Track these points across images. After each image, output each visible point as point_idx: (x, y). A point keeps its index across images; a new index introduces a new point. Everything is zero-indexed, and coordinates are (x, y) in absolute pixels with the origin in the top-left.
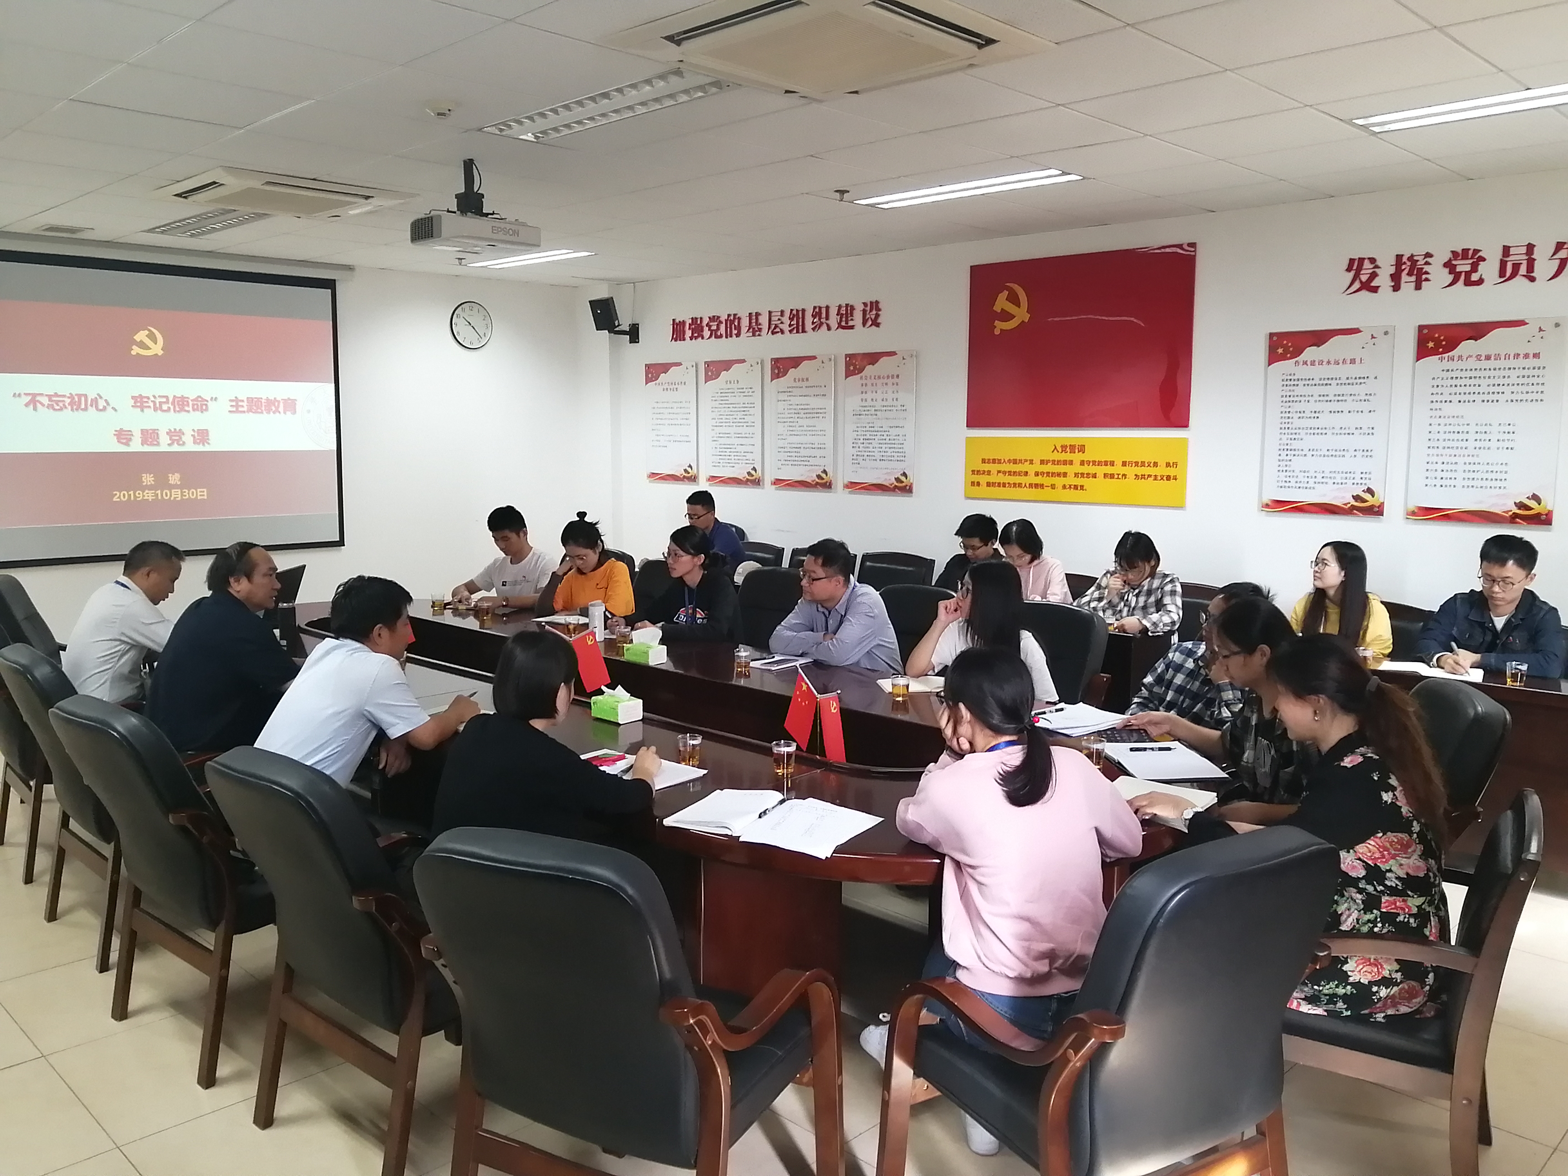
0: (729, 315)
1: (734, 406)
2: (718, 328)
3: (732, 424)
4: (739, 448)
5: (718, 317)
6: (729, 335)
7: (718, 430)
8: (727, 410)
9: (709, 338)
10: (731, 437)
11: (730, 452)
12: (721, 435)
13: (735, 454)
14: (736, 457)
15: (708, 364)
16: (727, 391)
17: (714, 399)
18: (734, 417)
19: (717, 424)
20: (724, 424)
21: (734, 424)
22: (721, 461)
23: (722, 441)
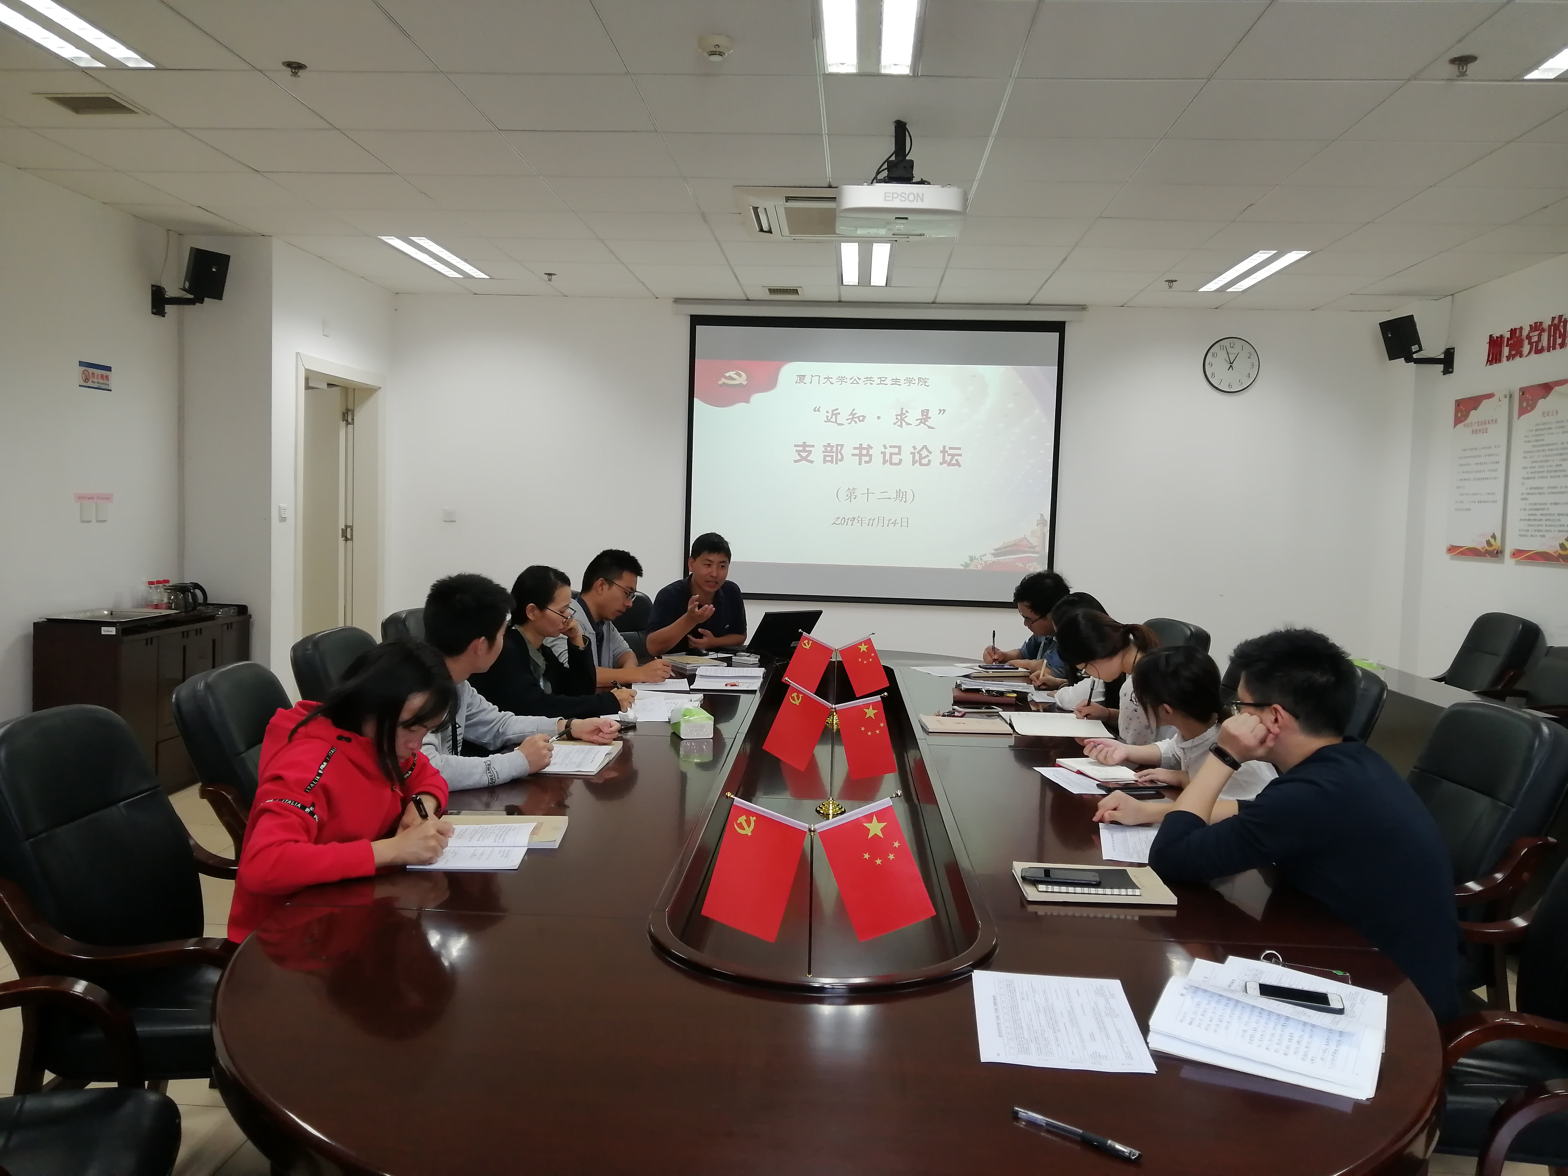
0: (1553, 318)
1: (1551, 447)
2: (1539, 340)
3: (1545, 474)
4: (1554, 509)
5: (1541, 323)
6: (1551, 347)
7: (1530, 483)
8: (1541, 454)
9: (1527, 356)
10: (1544, 493)
11: (1542, 515)
12: (1533, 491)
13: (1547, 517)
14: (1548, 523)
15: (1523, 391)
16: (1543, 427)
17: (1527, 439)
18: (1548, 464)
19: (1530, 475)
20: (1537, 475)
21: (1549, 475)
22: (1530, 528)
23: (1532, 499)
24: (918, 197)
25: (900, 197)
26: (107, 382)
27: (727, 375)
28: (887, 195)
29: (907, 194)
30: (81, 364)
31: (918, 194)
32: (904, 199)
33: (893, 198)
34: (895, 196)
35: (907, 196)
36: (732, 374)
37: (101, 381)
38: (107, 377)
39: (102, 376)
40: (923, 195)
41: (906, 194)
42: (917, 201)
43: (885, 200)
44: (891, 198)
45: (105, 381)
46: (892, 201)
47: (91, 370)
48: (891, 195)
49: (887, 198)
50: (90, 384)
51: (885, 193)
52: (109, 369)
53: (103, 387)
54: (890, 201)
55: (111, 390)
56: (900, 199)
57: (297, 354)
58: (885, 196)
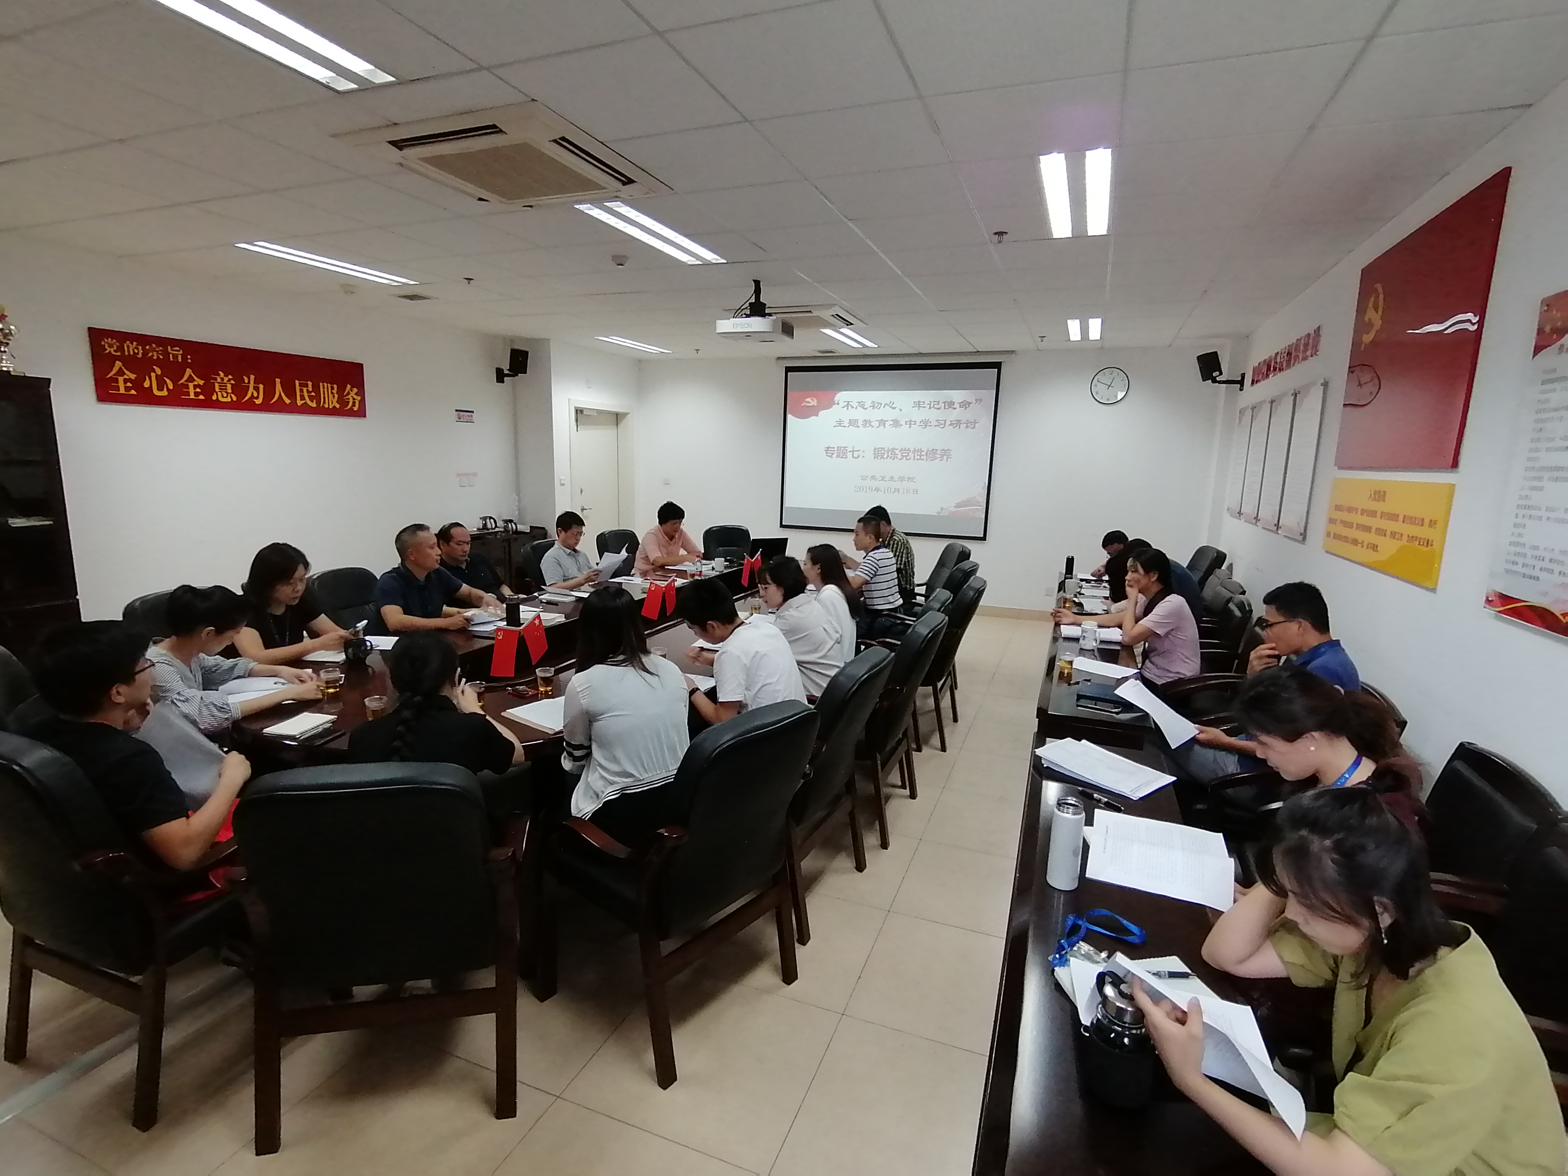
24: (749, 325)
25: (740, 325)
27: (807, 400)
28: (734, 325)
30: (456, 411)
33: (737, 326)
35: (744, 324)
36: (809, 400)
37: (468, 418)
38: (472, 416)
39: (469, 416)
40: (751, 324)
42: (749, 327)
43: (734, 328)
45: (471, 418)
47: (462, 413)
50: (462, 420)
52: (473, 412)
53: (470, 421)
55: (474, 422)
57: (569, 399)
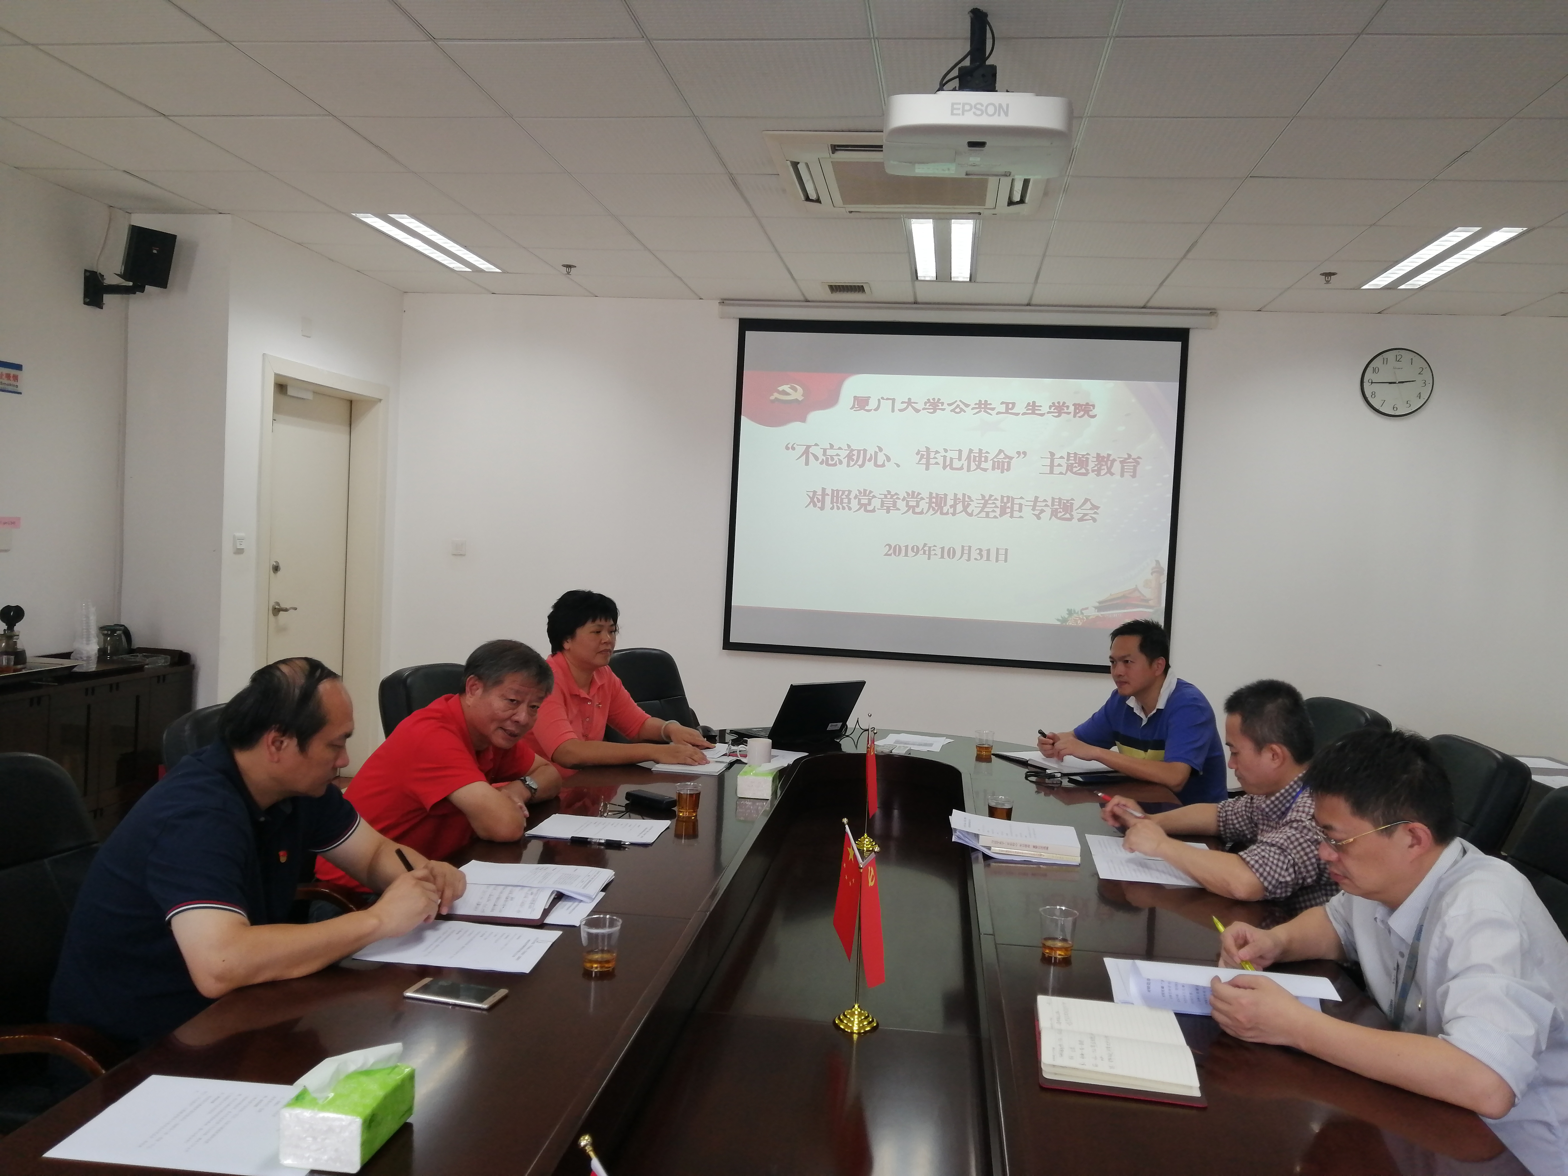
24: (1000, 109)
25: (974, 110)
26: (15, 383)
27: (781, 388)
28: (955, 106)
29: (985, 105)
31: (1000, 106)
32: (979, 112)
33: (964, 111)
34: (967, 107)
35: (984, 108)
36: (786, 388)
37: (6, 381)
38: (16, 378)
39: (8, 376)
40: (1008, 105)
41: (982, 105)
42: (999, 115)
43: (952, 114)
44: (960, 112)
45: (12, 382)
46: (963, 114)
48: (960, 106)
49: (955, 112)
51: (953, 104)
52: (19, 367)
53: (10, 388)
54: (959, 115)
55: (20, 393)
56: (975, 113)
57: (264, 355)
58: (953, 109)
